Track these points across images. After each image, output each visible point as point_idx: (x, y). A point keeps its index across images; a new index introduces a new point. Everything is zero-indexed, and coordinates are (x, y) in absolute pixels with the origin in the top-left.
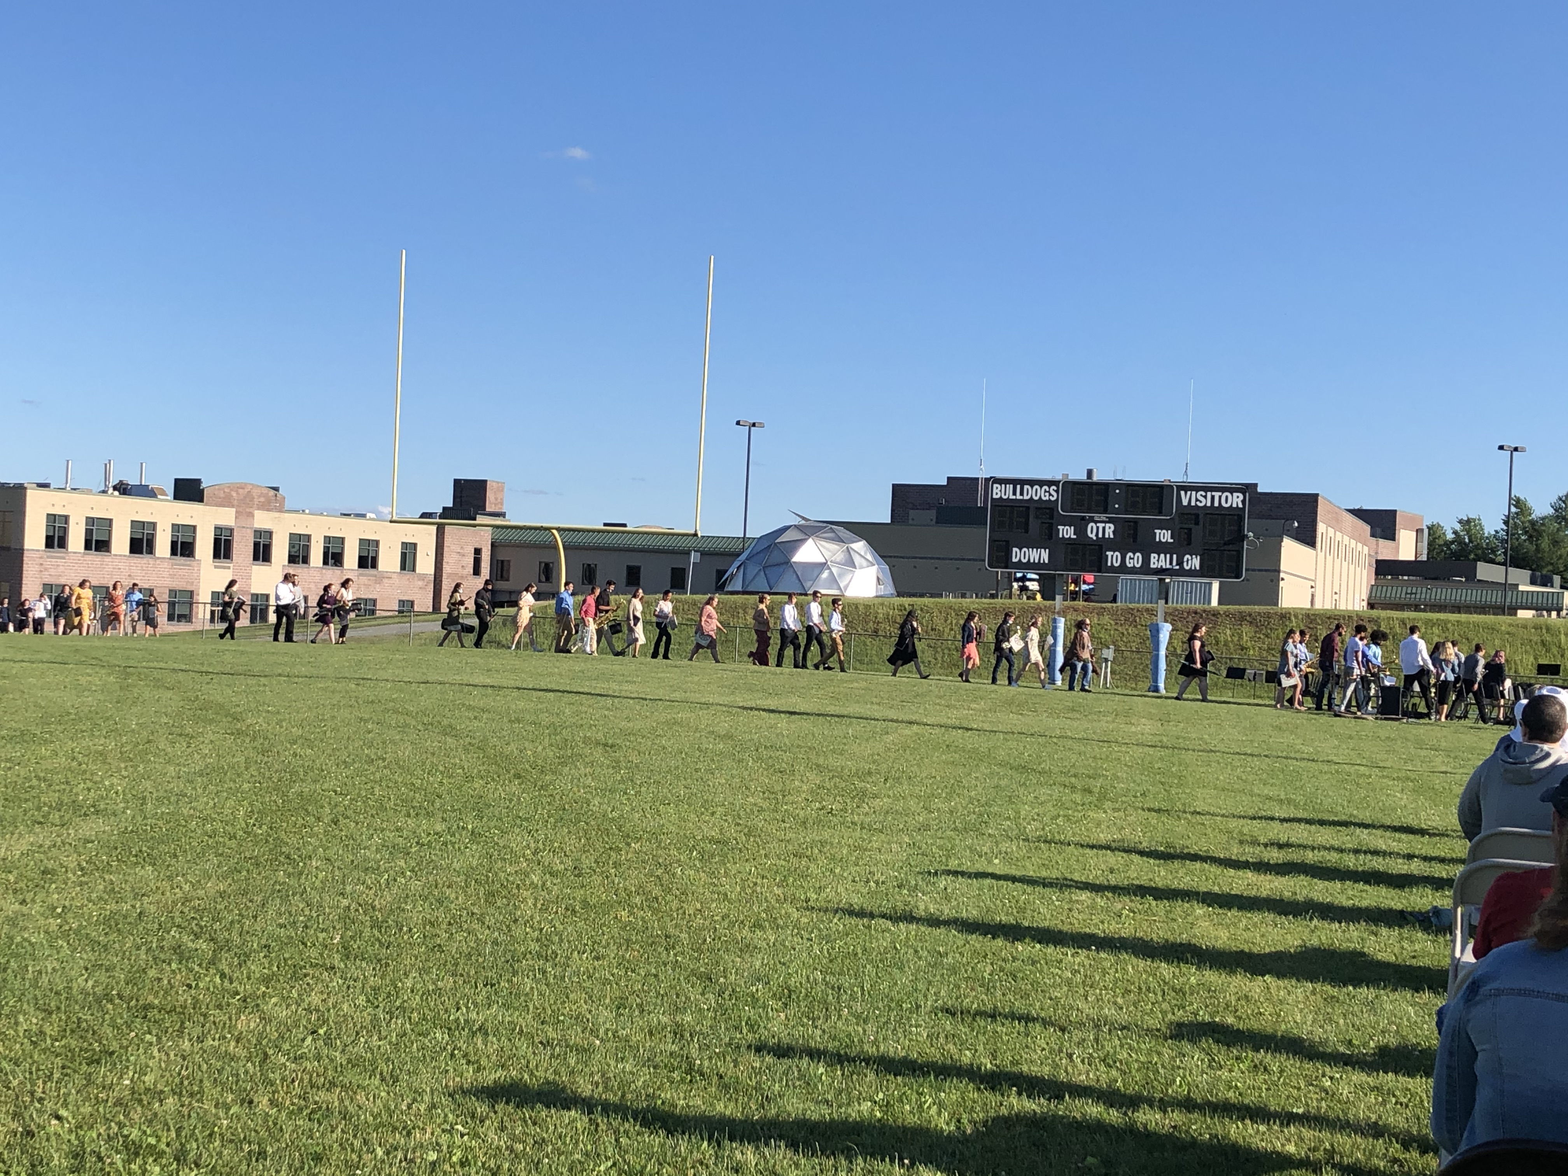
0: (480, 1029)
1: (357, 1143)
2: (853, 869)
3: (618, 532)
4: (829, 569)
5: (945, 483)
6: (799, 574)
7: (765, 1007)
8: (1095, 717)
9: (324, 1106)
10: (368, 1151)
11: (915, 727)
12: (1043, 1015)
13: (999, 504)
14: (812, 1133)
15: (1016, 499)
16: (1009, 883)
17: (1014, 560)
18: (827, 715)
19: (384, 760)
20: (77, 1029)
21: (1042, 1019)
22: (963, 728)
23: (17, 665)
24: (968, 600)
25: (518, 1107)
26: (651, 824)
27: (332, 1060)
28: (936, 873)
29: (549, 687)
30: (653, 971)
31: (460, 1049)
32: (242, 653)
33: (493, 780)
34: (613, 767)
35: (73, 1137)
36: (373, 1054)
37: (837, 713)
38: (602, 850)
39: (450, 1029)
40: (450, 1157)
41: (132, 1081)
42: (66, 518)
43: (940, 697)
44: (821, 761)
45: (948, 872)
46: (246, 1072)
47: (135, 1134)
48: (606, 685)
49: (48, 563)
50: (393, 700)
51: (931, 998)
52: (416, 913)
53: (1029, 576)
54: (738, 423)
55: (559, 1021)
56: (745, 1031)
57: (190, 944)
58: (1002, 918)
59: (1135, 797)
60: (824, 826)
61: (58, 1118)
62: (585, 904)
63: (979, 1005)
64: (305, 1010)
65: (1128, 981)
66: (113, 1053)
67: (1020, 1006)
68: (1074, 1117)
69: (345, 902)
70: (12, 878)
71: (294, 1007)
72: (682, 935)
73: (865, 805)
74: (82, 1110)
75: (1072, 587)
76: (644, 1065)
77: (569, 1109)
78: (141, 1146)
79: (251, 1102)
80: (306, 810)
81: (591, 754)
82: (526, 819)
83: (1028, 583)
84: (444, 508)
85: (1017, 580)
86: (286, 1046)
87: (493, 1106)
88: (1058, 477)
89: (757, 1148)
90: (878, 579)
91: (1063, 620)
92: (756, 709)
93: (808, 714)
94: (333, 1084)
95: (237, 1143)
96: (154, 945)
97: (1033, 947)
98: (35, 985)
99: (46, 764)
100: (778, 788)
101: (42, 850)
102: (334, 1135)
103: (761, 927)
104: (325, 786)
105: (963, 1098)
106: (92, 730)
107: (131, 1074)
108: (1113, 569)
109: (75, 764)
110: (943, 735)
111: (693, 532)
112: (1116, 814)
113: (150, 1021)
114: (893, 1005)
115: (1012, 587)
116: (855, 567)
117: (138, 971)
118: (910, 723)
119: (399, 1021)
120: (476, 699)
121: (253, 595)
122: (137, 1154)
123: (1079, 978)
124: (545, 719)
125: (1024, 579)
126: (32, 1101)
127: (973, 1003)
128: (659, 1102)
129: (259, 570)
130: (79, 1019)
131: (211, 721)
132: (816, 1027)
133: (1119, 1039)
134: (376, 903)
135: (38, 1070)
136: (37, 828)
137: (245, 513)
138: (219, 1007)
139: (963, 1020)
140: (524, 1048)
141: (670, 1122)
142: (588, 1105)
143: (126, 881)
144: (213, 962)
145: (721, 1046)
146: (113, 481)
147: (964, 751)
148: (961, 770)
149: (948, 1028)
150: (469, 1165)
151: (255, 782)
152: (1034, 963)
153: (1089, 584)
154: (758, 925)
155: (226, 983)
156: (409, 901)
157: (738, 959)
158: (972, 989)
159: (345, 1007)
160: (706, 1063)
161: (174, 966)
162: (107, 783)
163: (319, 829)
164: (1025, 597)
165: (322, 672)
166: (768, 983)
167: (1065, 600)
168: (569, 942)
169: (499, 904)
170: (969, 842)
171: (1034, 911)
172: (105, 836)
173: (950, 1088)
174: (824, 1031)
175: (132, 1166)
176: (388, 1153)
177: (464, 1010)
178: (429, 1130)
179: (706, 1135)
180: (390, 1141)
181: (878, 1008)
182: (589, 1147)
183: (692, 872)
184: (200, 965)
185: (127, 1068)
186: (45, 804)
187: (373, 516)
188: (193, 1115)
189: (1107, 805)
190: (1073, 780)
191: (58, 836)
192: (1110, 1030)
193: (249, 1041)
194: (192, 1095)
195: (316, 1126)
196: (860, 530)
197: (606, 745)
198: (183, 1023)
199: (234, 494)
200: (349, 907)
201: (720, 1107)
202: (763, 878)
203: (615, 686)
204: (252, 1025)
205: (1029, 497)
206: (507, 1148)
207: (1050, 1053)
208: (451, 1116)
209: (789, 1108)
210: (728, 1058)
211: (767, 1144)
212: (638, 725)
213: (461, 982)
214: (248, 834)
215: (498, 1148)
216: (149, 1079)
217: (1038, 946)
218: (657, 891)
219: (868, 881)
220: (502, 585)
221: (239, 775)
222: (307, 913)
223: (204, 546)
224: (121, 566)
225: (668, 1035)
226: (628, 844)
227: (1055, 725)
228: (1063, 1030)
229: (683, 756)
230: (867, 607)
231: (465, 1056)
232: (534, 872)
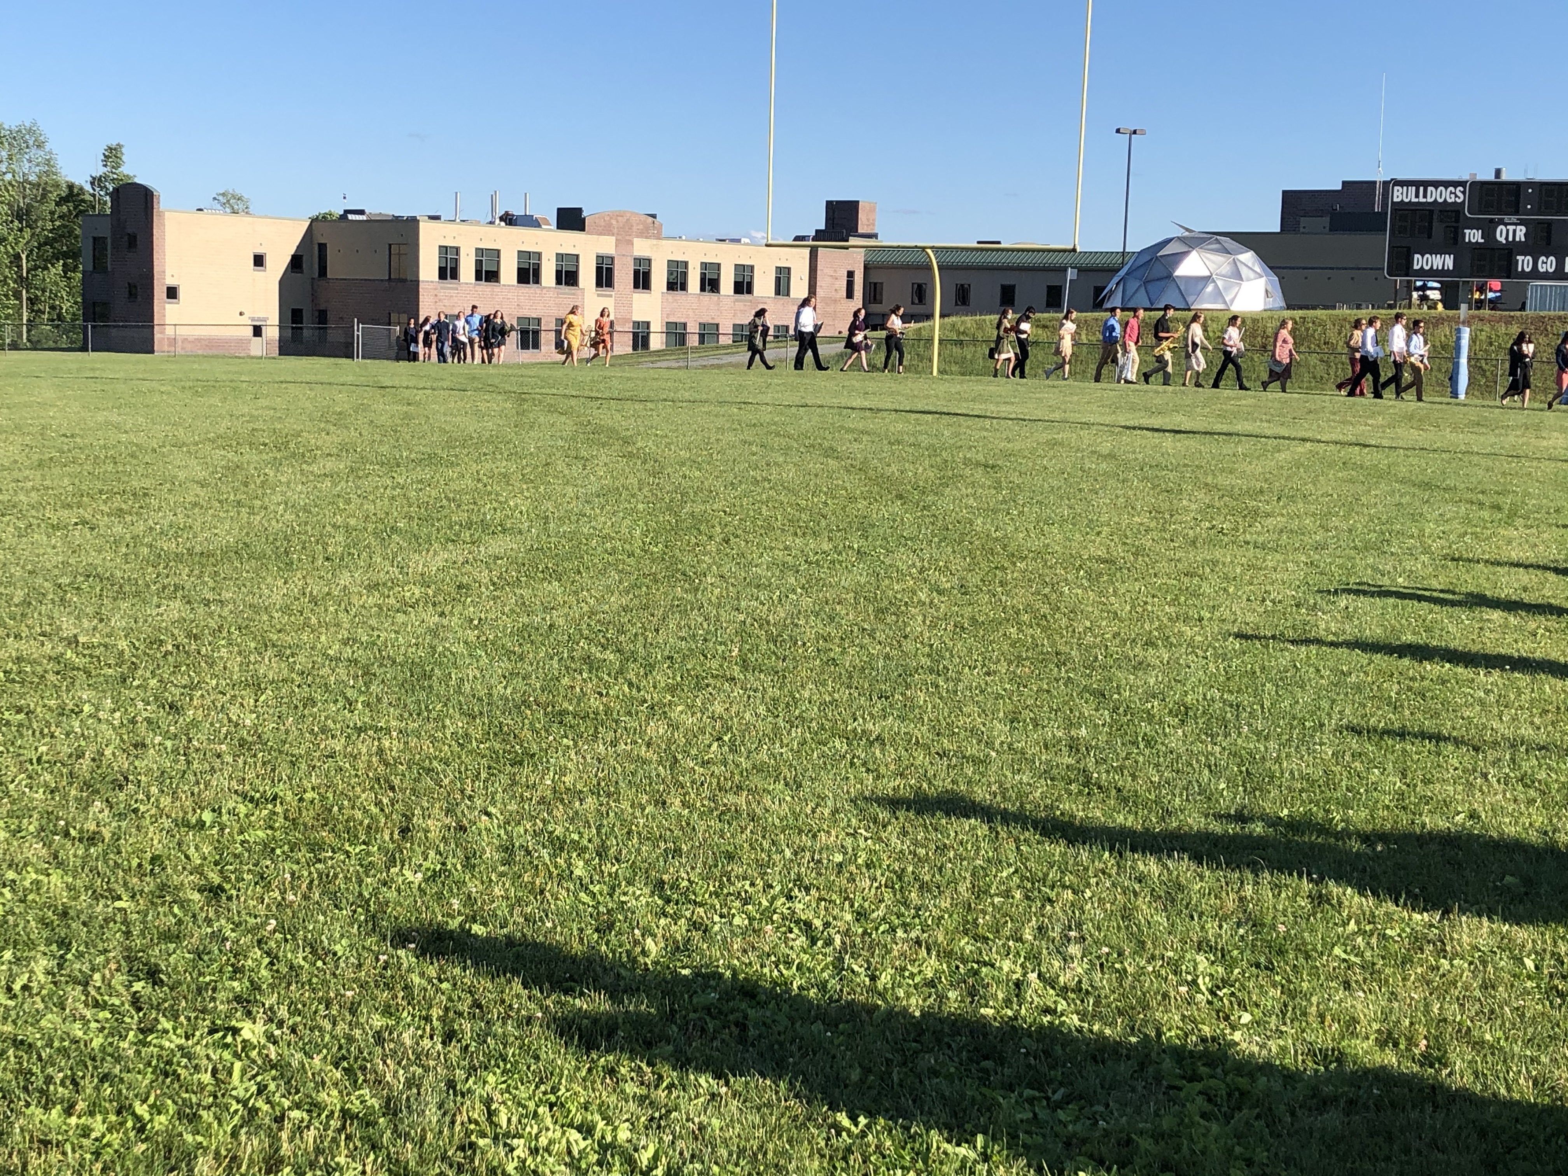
0: (877, 739)
1: (766, 845)
2: (1247, 589)
3: (993, 250)
4: (1214, 281)
5: (1340, 188)
6: (1182, 288)
7: (1161, 722)
8: (1503, 431)
9: (733, 808)
10: (777, 851)
11: (1308, 444)
12: (1455, 734)
13: (1401, 208)
14: (1216, 846)
15: (1419, 203)
16: (1415, 603)
17: (1416, 267)
18: (1215, 433)
19: (769, 481)
20: (501, 733)
21: (1455, 738)
22: (1360, 444)
23: (420, 392)
24: (1364, 311)
25: (918, 814)
26: (1036, 544)
27: (737, 766)
28: (1336, 591)
29: (926, 408)
30: (1045, 687)
31: (858, 757)
32: (628, 379)
33: (876, 500)
34: (995, 488)
35: (502, 832)
36: (775, 760)
37: (1225, 430)
38: (987, 569)
39: (848, 739)
40: (856, 860)
41: (553, 781)
42: (457, 250)
43: (1334, 414)
44: (1209, 480)
45: (1349, 591)
46: (658, 775)
47: (559, 831)
48: (983, 406)
49: (442, 294)
50: (775, 424)
51: (1336, 716)
52: (811, 628)
53: (1430, 284)
54: (1118, 131)
55: (954, 733)
56: (1142, 746)
57: (598, 655)
58: (1408, 638)
59: (1548, 513)
60: (1215, 546)
61: (488, 814)
62: (973, 620)
63: (1386, 724)
64: (709, 717)
65: (1545, 701)
66: (533, 755)
67: (1429, 725)
68: (1490, 836)
69: (742, 617)
70: (430, 592)
71: (699, 715)
72: (1073, 653)
73: (1257, 524)
74: (508, 807)
75: (1477, 295)
76: (1040, 777)
77: (968, 818)
78: (565, 842)
79: (664, 803)
80: (698, 529)
81: (972, 475)
82: (911, 539)
83: (1428, 292)
84: (817, 231)
85: (1417, 289)
86: (694, 752)
87: (894, 812)
88: (1465, 177)
89: (1160, 860)
90: (1267, 291)
91: (1468, 329)
92: (1140, 428)
93: (1194, 433)
94: (740, 788)
95: (655, 841)
96: (566, 655)
97: (1443, 667)
98: (459, 691)
99: (453, 486)
100: (1165, 506)
101: (456, 566)
102: (744, 836)
103: (1154, 645)
104: (715, 507)
105: (1372, 816)
106: (494, 453)
107: (552, 774)
108: (1524, 275)
109: (480, 485)
110: (1339, 452)
111: (1071, 247)
112: (1528, 532)
113: (566, 725)
114: (1295, 723)
115: (1411, 296)
116: (1242, 280)
117: (552, 679)
118: (1303, 440)
119: (799, 730)
120: (854, 421)
121: (634, 322)
122: (562, 849)
123: (1492, 698)
124: (925, 440)
125: (1424, 288)
126: (463, 799)
127: (1380, 722)
128: (1058, 813)
129: (640, 297)
130: (501, 723)
131: (604, 445)
132: (1215, 744)
133: (1537, 759)
134: (771, 618)
135: (467, 770)
136: (450, 546)
137: (624, 241)
138: (629, 713)
139: (1369, 738)
140: (921, 758)
141: (1070, 832)
142: (986, 813)
143: (535, 596)
144: (621, 672)
145: (1118, 760)
146: (500, 212)
147: (1362, 468)
148: (1360, 489)
149: (1355, 746)
150: (874, 867)
151: (648, 503)
152: (1444, 682)
153: (1495, 292)
154: (1150, 643)
155: (634, 691)
156: (801, 617)
157: (1132, 677)
158: (1378, 708)
159: (747, 716)
160: (1104, 776)
161: (585, 675)
162: (512, 503)
163: (712, 547)
164: (1425, 307)
165: (705, 396)
166: (1163, 700)
167: (1470, 308)
168: (960, 658)
169: (889, 621)
170: (1370, 561)
171: (1442, 630)
172: (513, 554)
173: (1358, 805)
174: (1224, 749)
175: (558, 860)
176: (796, 854)
177: (861, 720)
178: (833, 833)
179: (1107, 845)
180: (797, 842)
181: (1279, 726)
182: (991, 854)
183: (1080, 591)
184: (609, 675)
185: (548, 769)
186: (456, 523)
187: (747, 241)
188: (611, 814)
189: (1519, 522)
190: (1480, 496)
191: (470, 553)
192: (1527, 750)
193: (658, 746)
194: (609, 795)
195: (726, 826)
196: (1247, 240)
197: (986, 466)
198: (596, 728)
199: (614, 222)
200: (744, 622)
201: (1120, 819)
202: (1153, 597)
203: (992, 407)
204: (661, 731)
205: (1432, 200)
206: (910, 853)
207: (1463, 771)
208: (853, 820)
209: (1190, 821)
210: (1126, 772)
211: (1169, 856)
212: (1017, 446)
213: (856, 695)
214: (646, 551)
215: (901, 852)
216: (568, 779)
217: (1447, 665)
218: (1045, 609)
219: (1264, 600)
220: (875, 308)
221: (633, 496)
222: (705, 626)
223: (587, 274)
224: (510, 295)
225: (1063, 748)
226: (1014, 564)
227: (1460, 439)
228: (1476, 749)
229: (1066, 476)
230: (1255, 321)
231: (864, 764)
232: (921, 590)
